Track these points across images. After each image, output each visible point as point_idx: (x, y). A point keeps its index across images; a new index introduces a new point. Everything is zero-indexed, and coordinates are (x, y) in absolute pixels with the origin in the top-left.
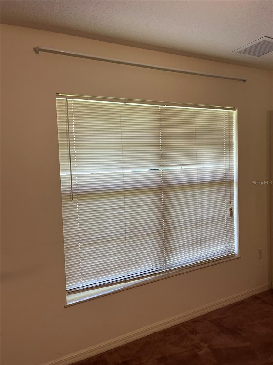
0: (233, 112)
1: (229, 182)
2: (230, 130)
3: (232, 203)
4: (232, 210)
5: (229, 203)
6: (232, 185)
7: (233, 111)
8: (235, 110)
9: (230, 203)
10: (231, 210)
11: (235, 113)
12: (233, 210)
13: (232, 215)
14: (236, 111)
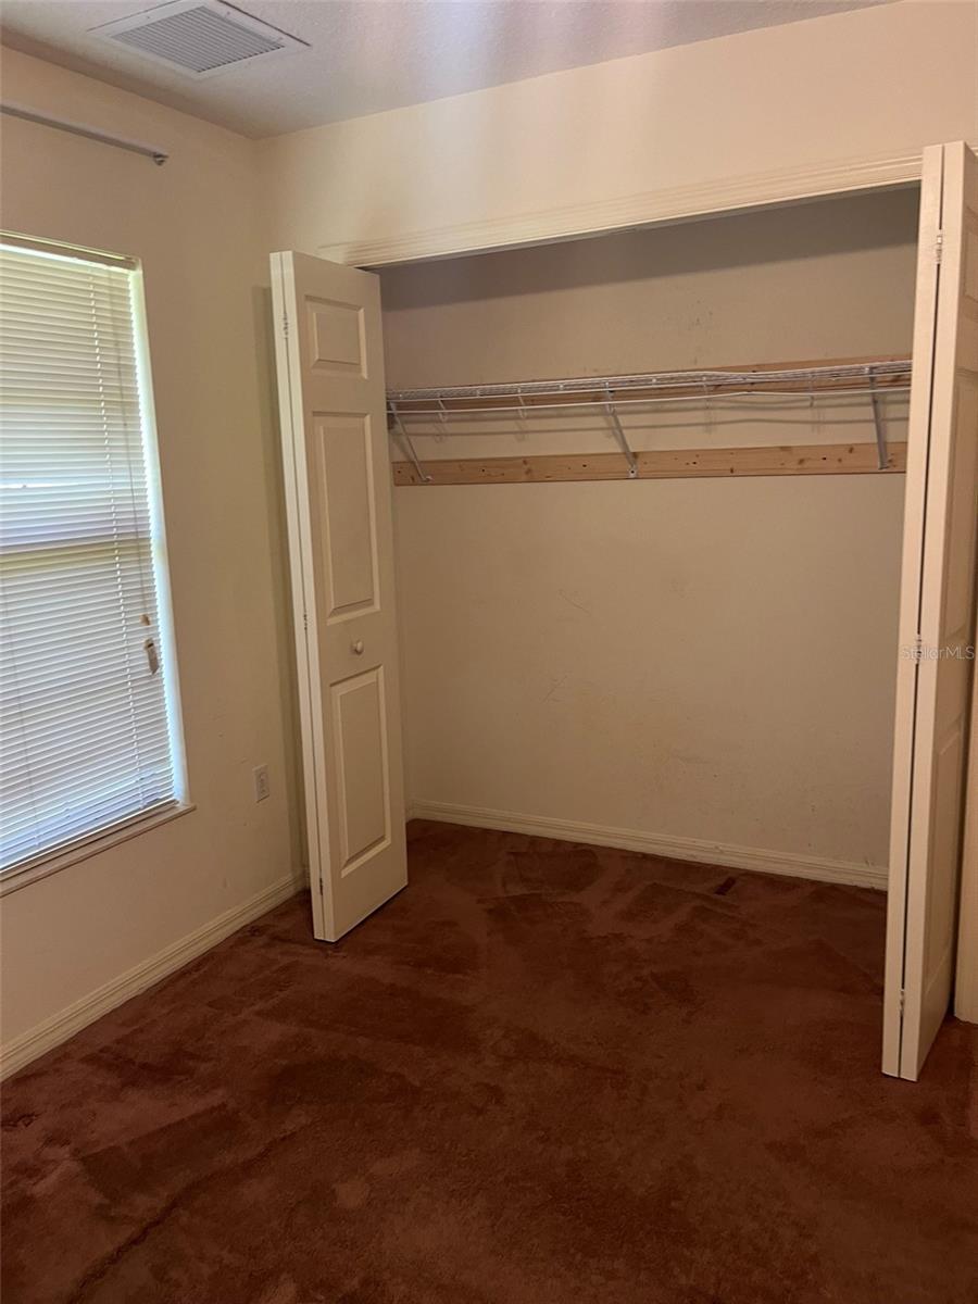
0: (127, 275)
1: (135, 545)
2: (121, 343)
3: (150, 619)
4: (151, 645)
5: (139, 621)
6: (144, 554)
7: (125, 271)
8: (134, 269)
9: (146, 620)
10: (151, 648)
11: (133, 279)
12: (156, 645)
13: (154, 665)
14: (139, 272)
